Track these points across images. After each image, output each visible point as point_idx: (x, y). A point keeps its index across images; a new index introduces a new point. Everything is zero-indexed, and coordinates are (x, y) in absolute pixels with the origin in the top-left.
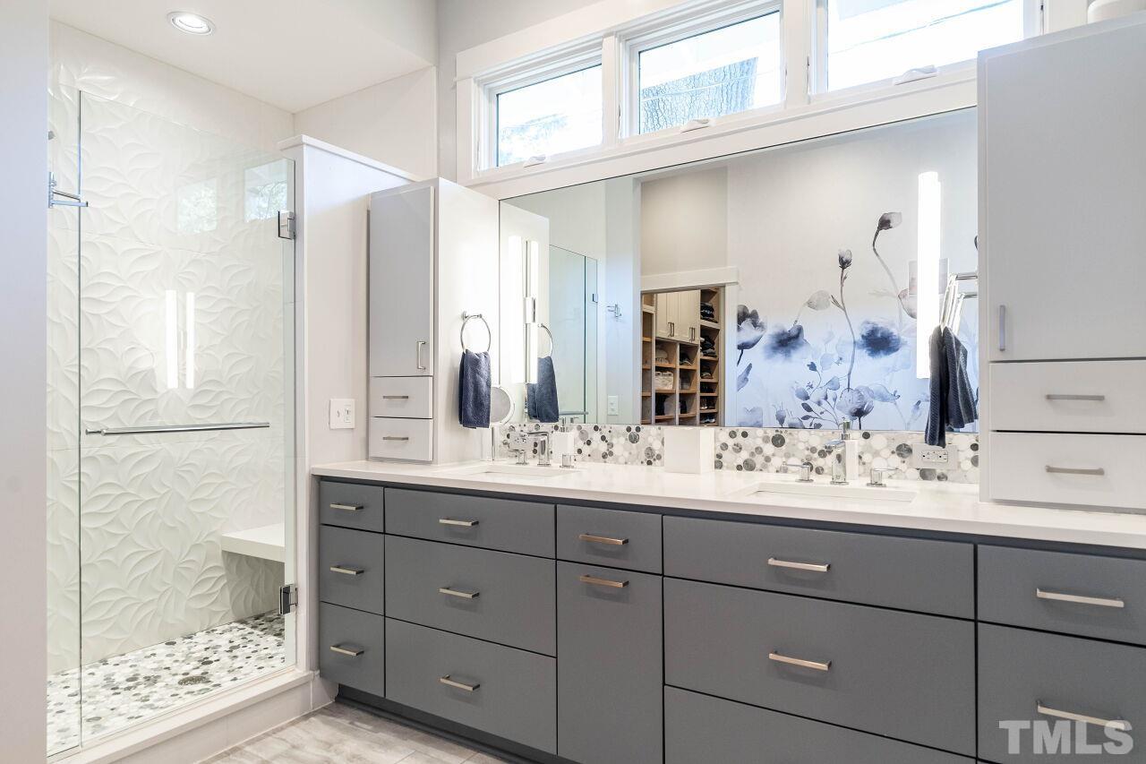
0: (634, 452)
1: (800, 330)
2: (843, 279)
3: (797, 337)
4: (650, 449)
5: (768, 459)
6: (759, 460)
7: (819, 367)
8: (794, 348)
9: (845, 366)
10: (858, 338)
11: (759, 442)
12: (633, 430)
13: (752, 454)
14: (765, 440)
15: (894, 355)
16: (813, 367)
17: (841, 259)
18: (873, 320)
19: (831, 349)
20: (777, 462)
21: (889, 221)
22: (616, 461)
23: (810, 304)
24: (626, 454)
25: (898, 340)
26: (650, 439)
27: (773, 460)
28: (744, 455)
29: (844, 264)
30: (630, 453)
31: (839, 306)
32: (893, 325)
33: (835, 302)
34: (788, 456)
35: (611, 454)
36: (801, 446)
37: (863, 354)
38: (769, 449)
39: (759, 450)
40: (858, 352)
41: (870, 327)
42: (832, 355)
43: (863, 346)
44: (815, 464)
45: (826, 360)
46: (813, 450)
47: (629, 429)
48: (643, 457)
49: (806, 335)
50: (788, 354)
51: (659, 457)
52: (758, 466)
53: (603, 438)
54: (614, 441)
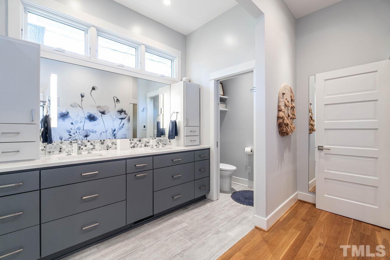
0: (103, 147)
1: (68, 113)
2: (82, 100)
3: (67, 115)
4: (108, 146)
5: (138, 145)
6: (136, 145)
7: (74, 124)
8: (66, 118)
9: (82, 124)
10: (86, 116)
11: (136, 141)
12: (102, 141)
13: (134, 144)
14: (137, 141)
15: (95, 121)
16: (72, 124)
17: (81, 95)
18: (90, 112)
19: (78, 119)
20: (140, 145)
21: (94, 88)
22: (96, 150)
23: (71, 106)
24: (100, 148)
25: (97, 118)
26: (108, 143)
27: (139, 145)
28: (133, 144)
29: (82, 96)
30: (101, 148)
31: (80, 107)
32: (95, 114)
33: (80, 106)
34: (142, 144)
35: (94, 148)
36: (144, 141)
37: (87, 121)
38: (138, 143)
39: (136, 143)
40: (86, 120)
41: (89, 114)
42: (79, 121)
43: (87, 119)
44: (147, 145)
45: (76, 122)
46: (146, 142)
47: (101, 141)
48: (106, 148)
49: (70, 114)
50: (64, 119)
51: (111, 147)
52: (136, 147)
53: (91, 144)
54: (96, 145)
